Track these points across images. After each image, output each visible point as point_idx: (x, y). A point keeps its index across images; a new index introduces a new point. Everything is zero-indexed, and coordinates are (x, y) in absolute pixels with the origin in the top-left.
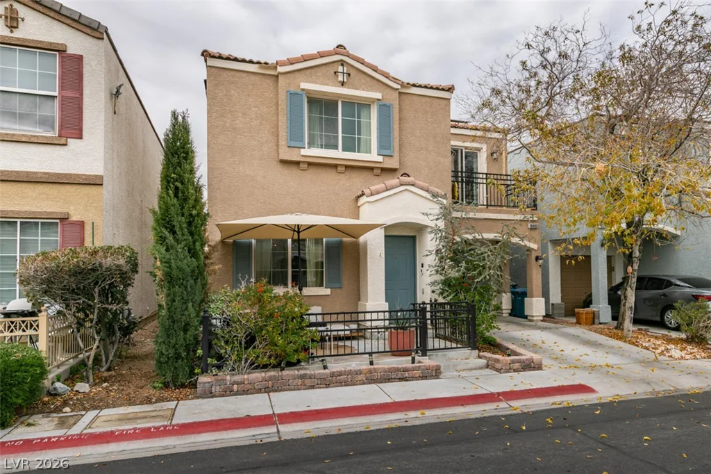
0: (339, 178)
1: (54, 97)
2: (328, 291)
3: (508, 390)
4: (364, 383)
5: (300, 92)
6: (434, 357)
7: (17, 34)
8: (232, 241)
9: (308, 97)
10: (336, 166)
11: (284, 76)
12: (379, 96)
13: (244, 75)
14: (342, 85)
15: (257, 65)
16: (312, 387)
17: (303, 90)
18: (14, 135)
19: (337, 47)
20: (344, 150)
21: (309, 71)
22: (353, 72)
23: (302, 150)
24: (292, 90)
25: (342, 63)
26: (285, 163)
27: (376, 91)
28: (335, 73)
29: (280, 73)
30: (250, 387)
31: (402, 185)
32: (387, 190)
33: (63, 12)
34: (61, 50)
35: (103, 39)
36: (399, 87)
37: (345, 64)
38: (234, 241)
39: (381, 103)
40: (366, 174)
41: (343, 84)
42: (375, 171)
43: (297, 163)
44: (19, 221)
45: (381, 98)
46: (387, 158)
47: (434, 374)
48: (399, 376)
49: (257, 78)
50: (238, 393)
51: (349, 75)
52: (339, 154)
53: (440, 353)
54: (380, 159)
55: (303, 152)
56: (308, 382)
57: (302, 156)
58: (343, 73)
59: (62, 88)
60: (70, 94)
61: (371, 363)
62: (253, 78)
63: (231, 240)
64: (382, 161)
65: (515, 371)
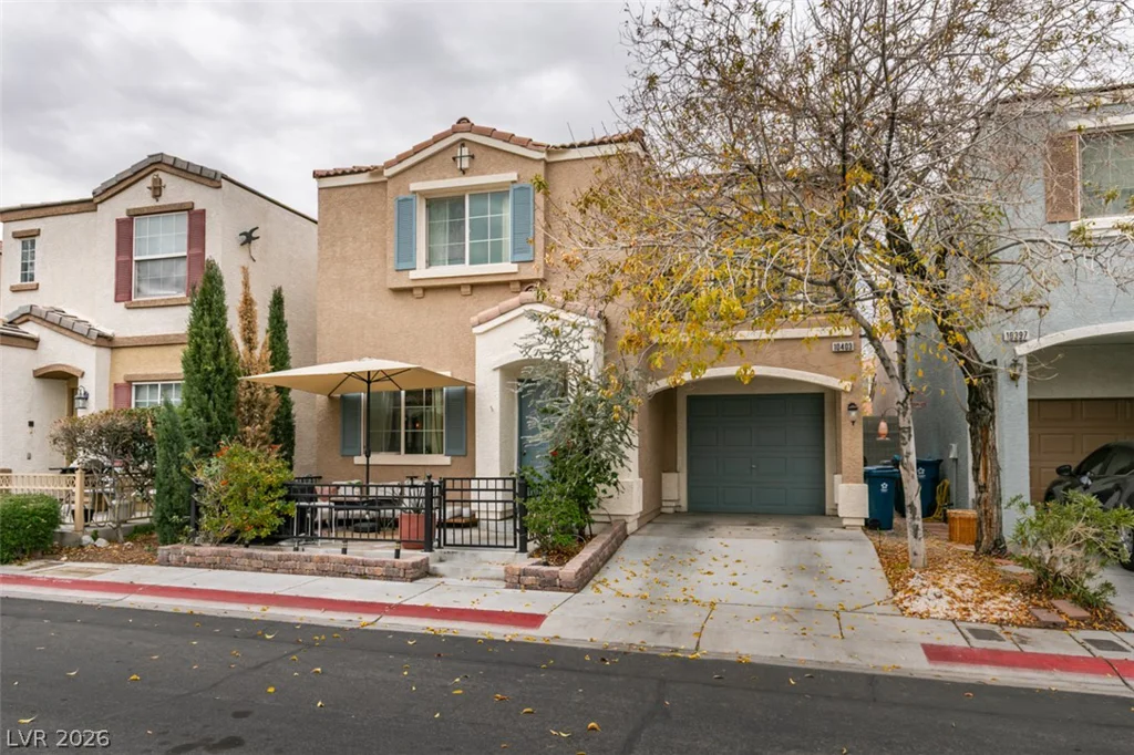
0: (463, 302)
1: (185, 257)
2: (446, 460)
3: (422, 605)
4: (314, 574)
5: (409, 196)
6: (458, 556)
7: (163, 201)
8: (339, 395)
9: (427, 200)
10: (458, 287)
11: (392, 180)
12: (513, 176)
13: (355, 189)
14: (464, 173)
15: (368, 174)
16: (259, 570)
17: (414, 192)
18: (155, 301)
19: (459, 122)
20: (471, 263)
21: (421, 166)
22: (477, 152)
23: (411, 272)
24: (402, 196)
25: (462, 142)
26: (398, 291)
27: (511, 170)
28: (454, 159)
29: (389, 178)
30: (200, 560)
31: (523, 304)
32: (502, 314)
33: (191, 169)
34: (188, 209)
35: (220, 187)
36: (544, 156)
37: (466, 143)
38: (342, 397)
39: (516, 186)
40: (500, 292)
41: (464, 171)
42: (512, 286)
43: (409, 290)
44: (159, 383)
45: (516, 179)
46: (524, 266)
47: (401, 574)
48: (356, 571)
49: (369, 188)
50: (190, 565)
51: (472, 157)
52: (465, 269)
53: (468, 552)
54: (514, 268)
55: (413, 275)
56: (254, 563)
57: (413, 280)
58: (461, 157)
59: (190, 247)
60: (194, 251)
61: (344, 551)
62: (363, 190)
63: (337, 395)
64: (516, 270)
65: (527, 587)
